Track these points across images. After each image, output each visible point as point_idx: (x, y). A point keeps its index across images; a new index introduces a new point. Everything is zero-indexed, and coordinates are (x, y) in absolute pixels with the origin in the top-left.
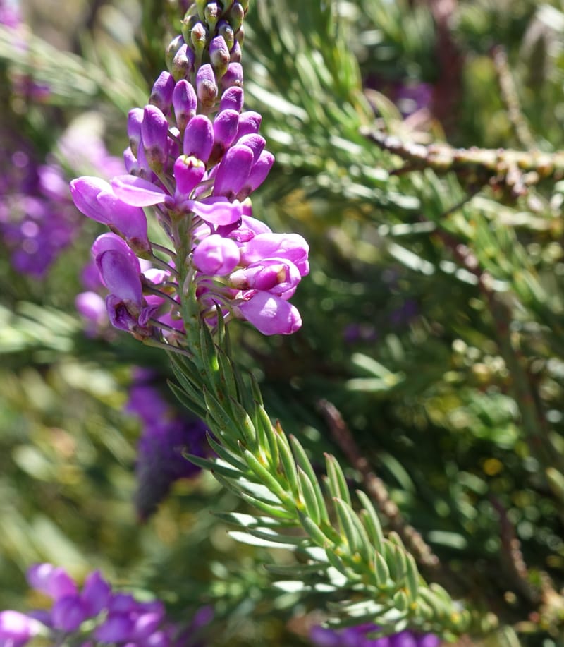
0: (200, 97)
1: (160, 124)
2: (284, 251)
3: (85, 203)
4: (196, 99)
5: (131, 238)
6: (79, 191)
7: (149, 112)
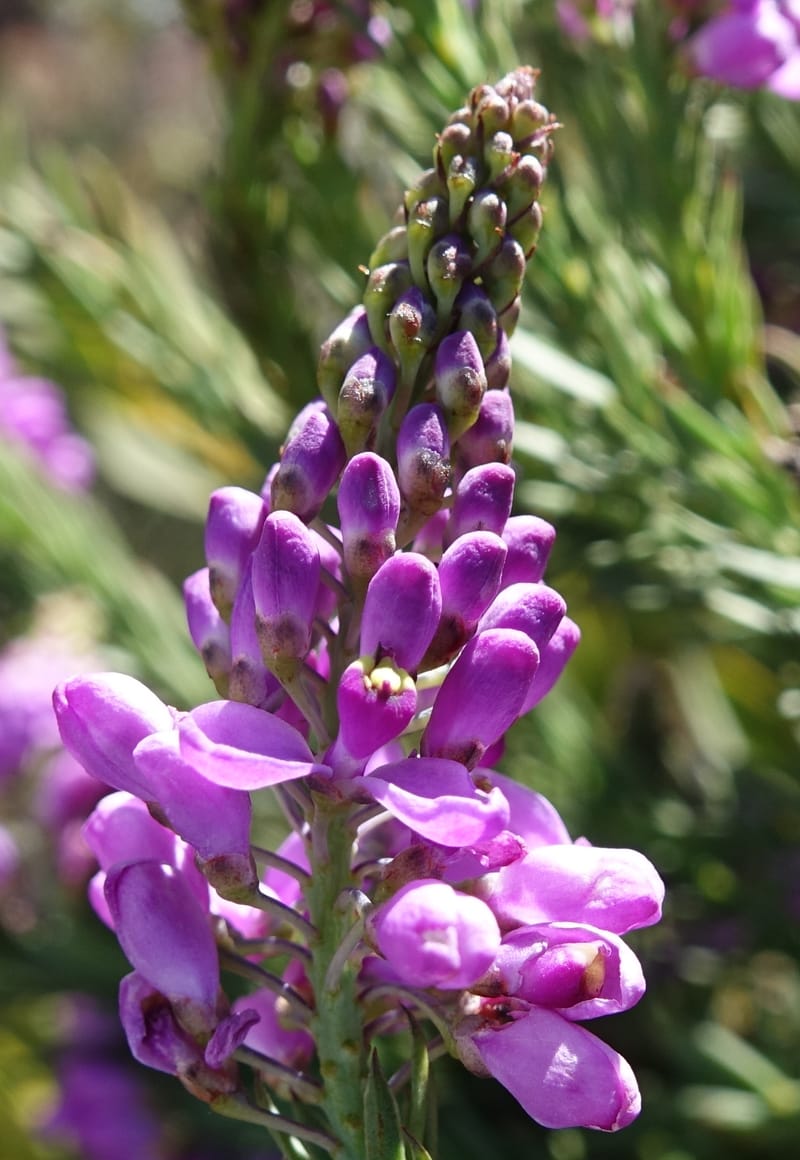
0: (407, 491)
1: (305, 564)
2: (604, 907)
3: (94, 746)
4: (398, 502)
5: (211, 856)
6: (78, 712)
7: (277, 534)
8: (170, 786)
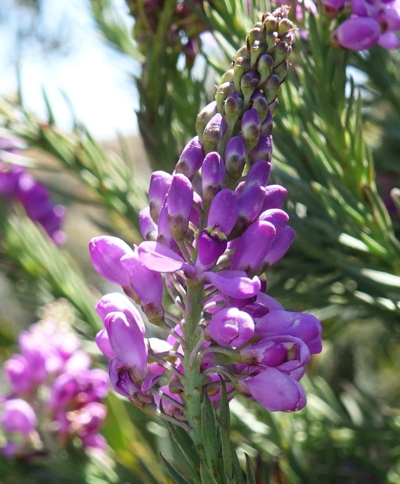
0: (228, 169)
6: (99, 250)
7: (178, 181)
8: (134, 272)
